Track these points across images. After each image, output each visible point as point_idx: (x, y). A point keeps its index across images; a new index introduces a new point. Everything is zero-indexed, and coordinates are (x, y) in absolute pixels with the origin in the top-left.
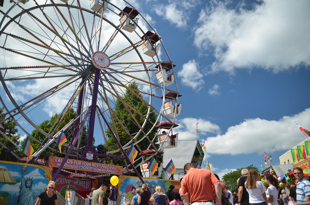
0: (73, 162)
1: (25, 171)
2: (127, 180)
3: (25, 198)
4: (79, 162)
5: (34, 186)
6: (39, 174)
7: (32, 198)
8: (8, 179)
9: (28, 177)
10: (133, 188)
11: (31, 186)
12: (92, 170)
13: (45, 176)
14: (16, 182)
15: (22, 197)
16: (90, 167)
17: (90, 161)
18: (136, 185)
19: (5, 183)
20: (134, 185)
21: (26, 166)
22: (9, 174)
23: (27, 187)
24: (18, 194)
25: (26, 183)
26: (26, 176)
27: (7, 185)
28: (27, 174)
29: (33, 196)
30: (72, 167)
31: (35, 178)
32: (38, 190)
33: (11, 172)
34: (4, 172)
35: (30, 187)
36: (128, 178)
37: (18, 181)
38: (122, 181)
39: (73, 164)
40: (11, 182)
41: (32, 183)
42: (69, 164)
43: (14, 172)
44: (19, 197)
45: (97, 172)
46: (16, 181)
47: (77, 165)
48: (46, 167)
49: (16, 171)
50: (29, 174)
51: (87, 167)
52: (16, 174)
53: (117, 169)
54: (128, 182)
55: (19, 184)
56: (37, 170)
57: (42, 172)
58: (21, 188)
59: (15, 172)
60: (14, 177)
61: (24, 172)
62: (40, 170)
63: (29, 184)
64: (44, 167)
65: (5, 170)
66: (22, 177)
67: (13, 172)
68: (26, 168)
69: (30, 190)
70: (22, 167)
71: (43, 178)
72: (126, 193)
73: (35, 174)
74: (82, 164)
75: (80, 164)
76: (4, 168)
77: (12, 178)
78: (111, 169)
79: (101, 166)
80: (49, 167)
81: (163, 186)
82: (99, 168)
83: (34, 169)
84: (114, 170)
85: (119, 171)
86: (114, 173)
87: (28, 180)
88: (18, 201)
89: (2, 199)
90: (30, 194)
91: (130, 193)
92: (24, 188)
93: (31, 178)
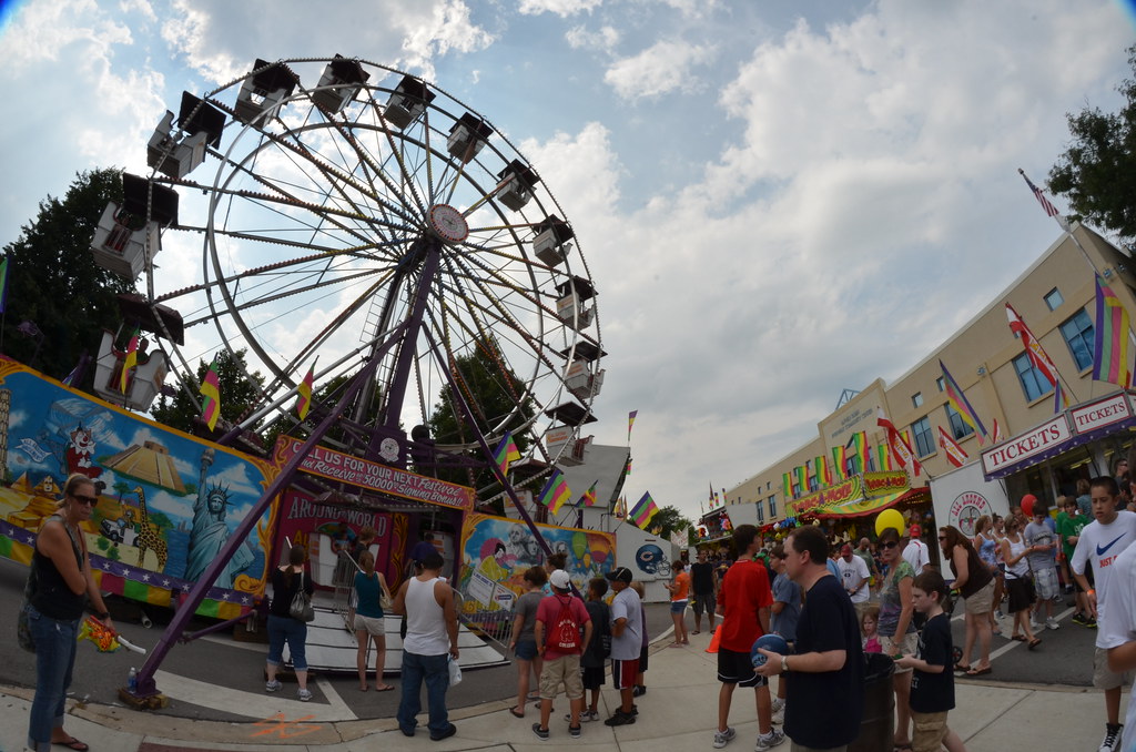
0: (343, 459)
1: (210, 463)
2: (485, 525)
3: (207, 542)
4: (360, 465)
5: (231, 512)
6: (246, 480)
8: (167, 478)
9: (217, 484)
10: (500, 546)
11: (223, 509)
12: (393, 490)
13: (260, 489)
14: (184, 491)
15: (200, 537)
16: (388, 481)
17: (390, 465)
19: (160, 487)
20: (501, 539)
21: (212, 451)
22: (170, 465)
23: (212, 511)
24: (189, 526)
25: (210, 501)
26: (212, 480)
27: (163, 494)
28: (215, 473)
29: (228, 539)
30: (338, 475)
31: (234, 488)
33: (175, 460)
34: (162, 459)
35: (220, 513)
36: (486, 521)
37: (190, 489)
38: (473, 527)
39: (341, 467)
40: (173, 486)
41: (225, 502)
42: (331, 465)
43: (182, 459)
44: (193, 535)
45: (408, 496)
46: (186, 488)
47: (353, 471)
48: (266, 464)
49: (188, 460)
50: (220, 476)
51: (380, 480)
52: (186, 468)
53: (461, 495)
54: (486, 531)
55: (193, 497)
56: (242, 467)
57: (254, 477)
58: (197, 510)
59: (184, 463)
60: (182, 476)
61: (207, 465)
62: (249, 469)
63: (217, 504)
64: (261, 461)
65: (161, 451)
66: (202, 481)
67: (178, 461)
68: (212, 456)
69: (219, 520)
70: (203, 450)
71: (256, 493)
72: (482, 558)
73: (234, 478)
74: (366, 469)
75: (361, 468)
76: (161, 444)
77: (176, 476)
78: (445, 494)
79: (419, 481)
80: (274, 464)
81: (569, 544)
82: (413, 486)
83: (234, 461)
84: (452, 496)
85: (466, 501)
86: (452, 503)
87: (215, 491)
88: (191, 547)
89: (154, 529)
90: (220, 533)
91: (491, 559)
92: (205, 511)
93: (224, 486)
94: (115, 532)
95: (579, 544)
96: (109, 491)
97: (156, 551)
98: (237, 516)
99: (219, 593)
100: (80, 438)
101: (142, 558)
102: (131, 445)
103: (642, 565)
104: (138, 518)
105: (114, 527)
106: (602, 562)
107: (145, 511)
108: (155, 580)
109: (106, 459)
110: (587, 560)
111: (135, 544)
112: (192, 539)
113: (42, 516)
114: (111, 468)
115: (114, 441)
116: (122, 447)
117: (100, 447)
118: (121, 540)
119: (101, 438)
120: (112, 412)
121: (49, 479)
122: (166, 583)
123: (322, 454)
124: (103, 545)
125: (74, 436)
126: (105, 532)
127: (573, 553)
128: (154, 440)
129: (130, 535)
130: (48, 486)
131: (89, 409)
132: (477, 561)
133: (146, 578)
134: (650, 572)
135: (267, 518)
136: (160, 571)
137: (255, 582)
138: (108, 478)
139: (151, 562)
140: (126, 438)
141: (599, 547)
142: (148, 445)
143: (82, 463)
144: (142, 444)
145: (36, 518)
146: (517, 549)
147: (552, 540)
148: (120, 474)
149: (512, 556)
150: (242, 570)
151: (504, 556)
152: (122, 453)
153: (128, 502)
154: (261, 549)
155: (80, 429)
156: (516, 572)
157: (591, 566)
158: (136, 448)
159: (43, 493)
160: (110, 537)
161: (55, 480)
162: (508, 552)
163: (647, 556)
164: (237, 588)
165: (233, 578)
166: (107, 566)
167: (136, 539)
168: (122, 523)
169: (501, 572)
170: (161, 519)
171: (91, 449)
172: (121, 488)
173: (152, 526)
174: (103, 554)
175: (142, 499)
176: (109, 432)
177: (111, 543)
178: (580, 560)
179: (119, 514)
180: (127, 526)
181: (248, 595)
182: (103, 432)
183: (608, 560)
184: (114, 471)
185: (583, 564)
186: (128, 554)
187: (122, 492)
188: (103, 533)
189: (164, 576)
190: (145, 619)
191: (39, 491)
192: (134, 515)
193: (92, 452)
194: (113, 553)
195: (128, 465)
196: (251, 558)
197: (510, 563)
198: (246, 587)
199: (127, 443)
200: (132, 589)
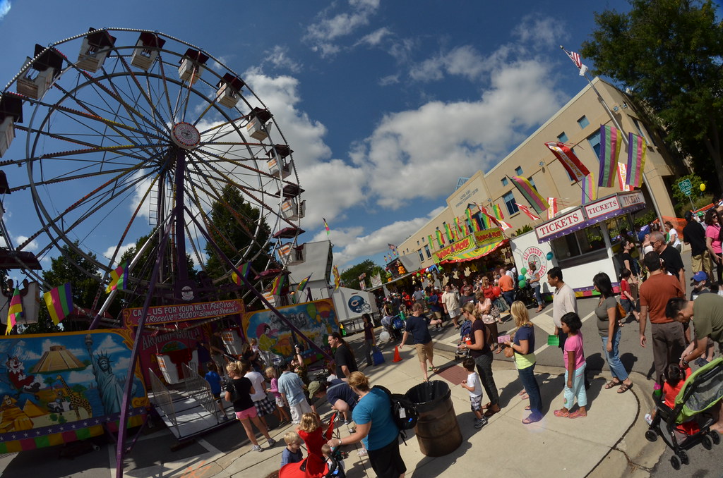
0: (163, 310)
1: (91, 343)
2: (255, 317)
3: (108, 389)
4: (173, 308)
5: (114, 366)
6: (115, 344)
7: (118, 386)
8: (72, 364)
9: (100, 354)
10: (267, 326)
11: (109, 366)
12: (197, 316)
13: (125, 346)
14: (84, 366)
15: (103, 388)
16: (192, 312)
17: (191, 302)
18: (268, 321)
19: (70, 370)
21: (90, 336)
22: (70, 354)
23: (104, 370)
24: (95, 384)
25: (100, 365)
26: (97, 352)
27: (73, 374)
28: (96, 348)
29: (118, 381)
30: (164, 320)
31: (110, 352)
32: (121, 371)
33: (71, 351)
34: (64, 353)
35: (108, 369)
36: (255, 315)
37: (87, 363)
38: (248, 322)
39: (164, 315)
40: (77, 366)
41: (108, 362)
42: (158, 315)
43: (75, 348)
44: (99, 388)
45: (206, 317)
46: (84, 364)
47: (171, 314)
48: (122, 330)
49: (78, 347)
50: (99, 348)
51: (187, 313)
52: (79, 352)
53: (236, 305)
54: (256, 321)
55: (90, 367)
56: (109, 337)
57: (118, 340)
58: (95, 374)
59: (77, 350)
60: (79, 358)
61: (90, 345)
62: (114, 338)
63: (104, 365)
64: (118, 330)
65: (61, 349)
66: (91, 356)
67: (73, 350)
68: (90, 339)
69: (109, 373)
70: (84, 337)
71: (124, 349)
72: (259, 337)
73: (108, 346)
74: (178, 310)
75: (175, 311)
76: (59, 345)
77: (76, 359)
78: (226, 308)
79: (210, 306)
80: (126, 328)
81: (306, 312)
82: (207, 310)
83: (104, 336)
84: (231, 308)
85: (240, 308)
86: (232, 312)
87: (101, 357)
88: (101, 395)
89: (77, 395)
90: (113, 380)
91: (263, 336)
92: (100, 373)
93: (104, 353)
94: (57, 408)
95: (312, 310)
96: (43, 386)
97: (84, 407)
98: (118, 367)
100: (12, 365)
101: (78, 415)
102: (43, 353)
103: (354, 309)
104: (66, 394)
105: (55, 405)
106: (328, 316)
107: (68, 387)
108: (90, 422)
109: (33, 369)
110: (319, 318)
111: (71, 409)
112: (99, 390)
113: (13, 420)
114: (38, 372)
115: (32, 356)
116: (39, 357)
117: (26, 363)
118: (63, 410)
119: (24, 358)
120: (23, 339)
121: (7, 397)
122: (97, 422)
124: (54, 418)
125: (8, 364)
126: (52, 410)
127: (309, 317)
128: (55, 344)
129: (66, 405)
130: (8, 401)
131: (9, 345)
133: (85, 424)
134: (359, 312)
136: (91, 417)
137: (142, 399)
138: (39, 379)
139: (84, 414)
140: (38, 351)
141: (324, 309)
142: (53, 349)
143: (21, 378)
144: (49, 350)
145: (10, 423)
146: (276, 325)
147: (295, 313)
148: (44, 373)
149: (275, 330)
151: (271, 331)
152: (40, 361)
153: (56, 387)
154: (139, 379)
155: (10, 359)
156: (280, 338)
157: (322, 321)
158: (46, 354)
159: (7, 407)
160: (56, 412)
161: (10, 396)
162: (272, 329)
163: (355, 303)
164: (135, 406)
166: (62, 429)
167: (70, 406)
168: (58, 401)
169: (272, 341)
170: (78, 387)
171: (21, 367)
172: (48, 381)
173: (75, 394)
174: (57, 422)
175: (63, 381)
176: (27, 352)
177: (58, 415)
178: (315, 320)
179: (55, 396)
180: (62, 401)
181: (141, 408)
182: (24, 353)
183: (331, 315)
184: (40, 373)
185: (316, 321)
186: (70, 416)
187: (50, 383)
188: (51, 411)
190: (95, 447)
191: (5, 407)
192: (63, 393)
193: (23, 368)
194: (62, 419)
195: (46, 366)
197: (275, 334)
198: (139, 404)
199: (40, 354)
200: (81, 434)
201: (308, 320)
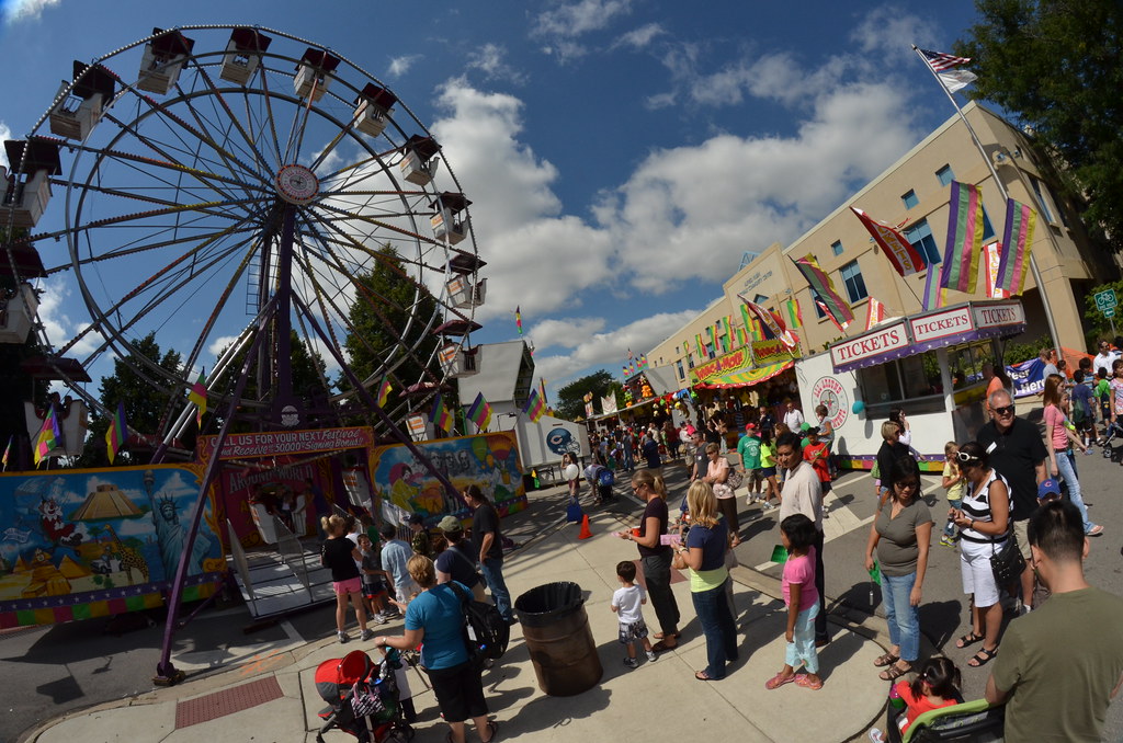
0: (253, 438)
1: (152, 483)
3: (172, 544)
4: (268, 437)
5: (182, 514)
6: (184, 485)
8: (126, 509)
9: (163, 497)
10: (406, 468)
11: (175, 515)
12: (302, 449)
13: (197, 487)
14: (141, 513)
15: (165, 543)
16: (296, 443)
17: (292, 429)
19: (122, 518)
20: (403, 463)
21: (150, 472)
22: (122, 496)
23: (167, 519)
24: (155, 538)
25: (162, 512)
26: (159, 495)
27: (127, 522)
28: (158, 489)
30: (253, 452)
31: (177, 495)
33: (125, 492)
34: (114, 494)
35: (174, 518)
36: (389, 450)
37: (145, 509)
38: (378, 459)
39: (254, 445)
40: (131, 513)
41: (174, 508)
42: (246, 446)
43: (130, 489)
44: (160, 543)
45: (314, 451)
46: (142, 509)
47: (264, 445)
48: (194, 466)
49: (135, 488)
50: (163, 489)
51: (289, 444)
52: (134, 494)
53: (362, 434)
55: (149, 515)
56: (177, 475)
57: (189, 479)
58: (156, 523)
59: (132, 491)
60: (135, 502)
61: (150, 485)
62: (183, 475)
63: (168, 512)
64: (190, 465)
65: (112, 489)
66: (151, 499)
67: (127, 491)
68: (151, 476)
69: (175, 524)
70: (143, 474)
72: (392, 483)
73: (174, 486)
74: (274, 439)
75: (270, 440)
76: (109, 484)
77: (130, 503)
78: (346, 439)
79: (321, 434)
80: (200, 462)
81: (470, 450)
82: (318, 441)
83: (170, 473)
84: (353, 438)
85: (366, 439)
86: (355, 444)
87: (165, 502)
88: (162, 553)
89: (131, 551)
90: (180, 533)
91: (400, 482)
92: (162, 522)
93: (169, 496)
94: (103, 567)
95: (479, 447)
96: (86, 538)
97: (139, 567)
98: (187, 515)
99: (194, 580)
100: (47, 509)
101: (130, 578)
102: (87, 495)
103: (554, 448)
104: (116, 550)
105: (101, 563)
106: (506, 459)
107: (119, 541)
108: (146, 588)
109: (74, 514)
110: (490, 460)
111: (121, 569)
112: (160, 546)
113: (46, 581)
114: (81, 520)
115: (73, 498)
116: (82, 500)
117: (65, 508)
118: (110, 571)
119: (63, 500)
120: (63, 476)
121: (37, 552)
122: (154, 588)
123: (236, 440)
124: (98, 581)
126: (96, 570)
127: (475, 457)
128: (103, 483)
129: (115, 564)
130: (40, 557)
131: (43, 483)
132: (389, 486)
133: (139, 591)
134: (562, 453)
135: (209, 507)
136: (147, 582)
137: (217, 561)
138: (81, 528)
139: (138, 577)
140: (81, 491)
141: (500, 446)
142: (101, 489)
143: (58, 526)
144: (95, 490)
145: (42, 585)
146: (422, 467)
147: (453, 451)
148: (88, 521)
149: (419, 474)
150: (206, 555)
151: (412, 476)
152: (83, 504)
153: (103, 540)
154: (214, 533)
155: (44, 501)
156: (425, 487)
157: (495, 465)
158: (92, 495)
159: (39, 564)
160: (101, 573)
161: (44, 549)
162: (414, 472)
163: (556, 440)
164: (206, 570)
165: (201, 563)
166: (107, 595)
167: (120, 565)
168: (105, 558)
169: (412, 490)
170: (132, 541)
171: (59, 512)
172: (93, 531)
173: (128, 549)
174: (102, 587)
175: (113, 532)
176: (67, 493)
177: (104, 577)
178: (484, 462)
179: (102, 552)
180: (110, 558)
181: (215, 573)
182: (63, 495)
183: (511, 456)
184: (83, 520)
185: (485, 465)
186: (119, 579)
187: (96, 534)
188: (94, 572)
189: (151, 584)
190: (150, 623)
191: (35, 564)
192: (111, 548)
193: (62, 514)
194: (109, 583)
195: (92, 512)
196: (208, 543)
197: (418, 480)
198: (213, 567)
199: (84, 496)
200: (132, 603)
201: (472, 462)
